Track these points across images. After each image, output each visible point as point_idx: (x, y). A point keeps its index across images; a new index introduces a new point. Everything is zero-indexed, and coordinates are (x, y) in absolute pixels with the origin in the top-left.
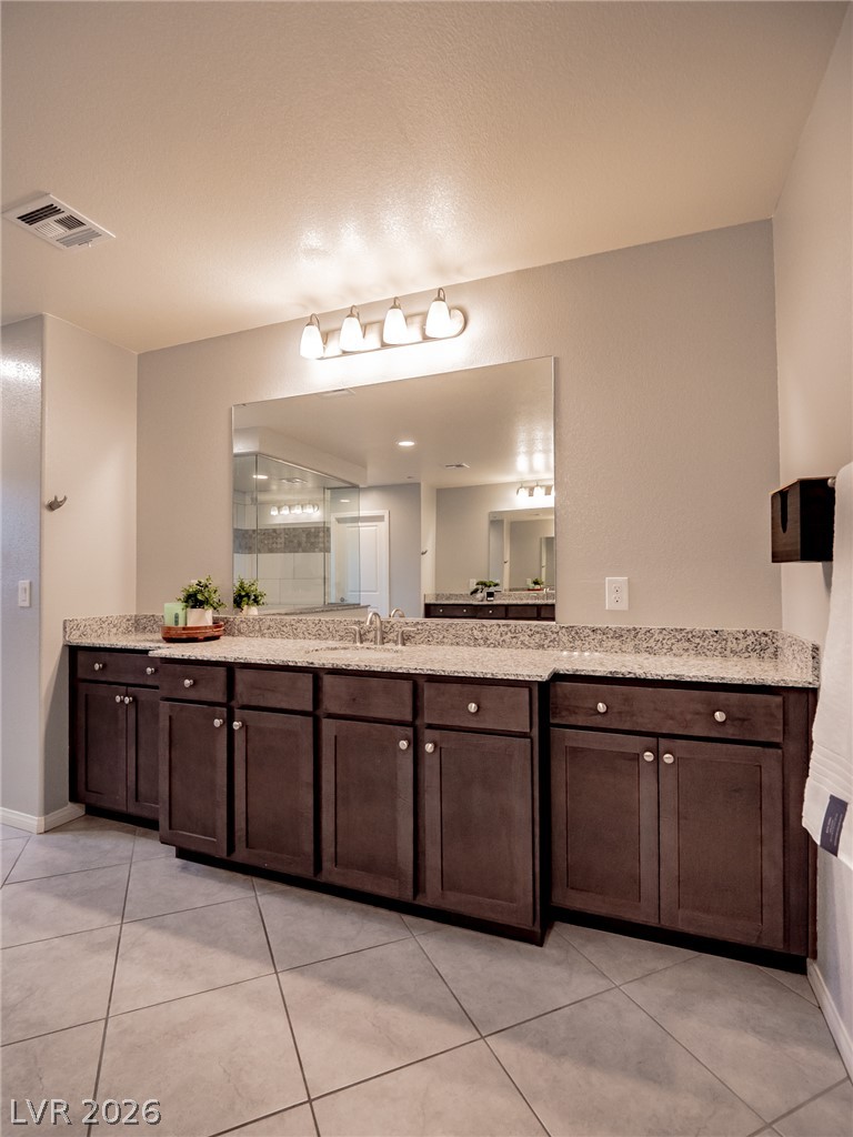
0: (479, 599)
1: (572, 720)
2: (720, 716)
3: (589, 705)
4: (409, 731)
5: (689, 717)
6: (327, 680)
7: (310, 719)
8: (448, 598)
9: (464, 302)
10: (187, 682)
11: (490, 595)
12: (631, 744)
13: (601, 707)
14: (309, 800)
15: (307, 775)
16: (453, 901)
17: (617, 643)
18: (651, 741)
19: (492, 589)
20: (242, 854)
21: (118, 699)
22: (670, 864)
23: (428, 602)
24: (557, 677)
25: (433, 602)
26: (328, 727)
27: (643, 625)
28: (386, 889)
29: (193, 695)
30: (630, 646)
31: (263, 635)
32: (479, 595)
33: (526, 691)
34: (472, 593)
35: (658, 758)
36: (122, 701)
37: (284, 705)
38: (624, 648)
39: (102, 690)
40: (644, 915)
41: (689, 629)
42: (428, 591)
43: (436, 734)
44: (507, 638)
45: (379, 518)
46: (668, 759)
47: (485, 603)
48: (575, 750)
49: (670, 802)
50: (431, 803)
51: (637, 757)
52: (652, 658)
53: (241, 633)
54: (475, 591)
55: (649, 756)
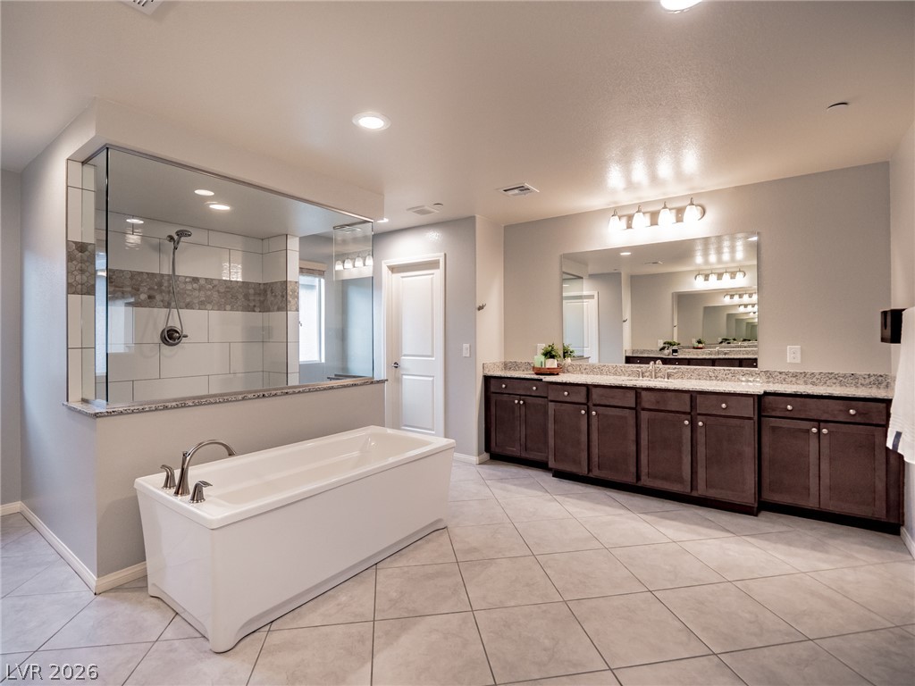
0: (667, 353)
1: (773, 414)
2: (852, 412)
3: (782, 406)
4: (689, 417)
5: (836, 412)
6: (644, 394)
7: (634, 411)
8: (642, 353)
9: (702, 202)
10: (566, 393)
11: (675, 351)
12: (804, 425)
13: (789, 407)
14: (634, 448)
15: (632, 436)
16: (713, 493)
17: (794, 379)
18: (816, 423)
19: (675, 347)
20: (596, 473)
21: (516, 402)
22: (826, 481)
23: (628, 355)
24: (766, 394)
25: (631, 355)
26: (644, 415)
27: (809, 371)
28: (676, 488)
29: (568, 399)
30: (801, 381)
31: (582, 373)
32: (666, 352)
33: (752, 399)
34: (661, 350)
35: (819, 431)
36: (519, 402)
37: (620, 404)
38: (798, 382)
39: (505, 397)
40: (812, 503)
41: (836, 372)
42: (627, 348)
43: (703, 418)
44: (729, 376)
45: (591, 297)
46: (825, 431)
47: (671, 357)
48: (774, 429)
49: (825, 451)
50: (701, 450)
51: (808, 431)
52: (815, 387)
53: (568, 372)
54: (663, 349)
55: (814, 430)
